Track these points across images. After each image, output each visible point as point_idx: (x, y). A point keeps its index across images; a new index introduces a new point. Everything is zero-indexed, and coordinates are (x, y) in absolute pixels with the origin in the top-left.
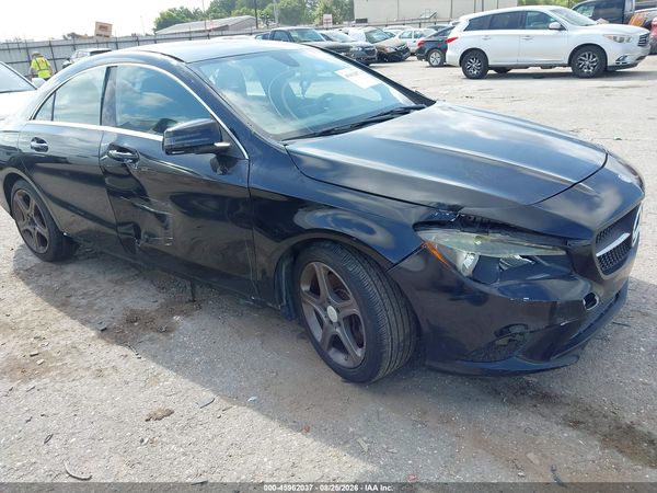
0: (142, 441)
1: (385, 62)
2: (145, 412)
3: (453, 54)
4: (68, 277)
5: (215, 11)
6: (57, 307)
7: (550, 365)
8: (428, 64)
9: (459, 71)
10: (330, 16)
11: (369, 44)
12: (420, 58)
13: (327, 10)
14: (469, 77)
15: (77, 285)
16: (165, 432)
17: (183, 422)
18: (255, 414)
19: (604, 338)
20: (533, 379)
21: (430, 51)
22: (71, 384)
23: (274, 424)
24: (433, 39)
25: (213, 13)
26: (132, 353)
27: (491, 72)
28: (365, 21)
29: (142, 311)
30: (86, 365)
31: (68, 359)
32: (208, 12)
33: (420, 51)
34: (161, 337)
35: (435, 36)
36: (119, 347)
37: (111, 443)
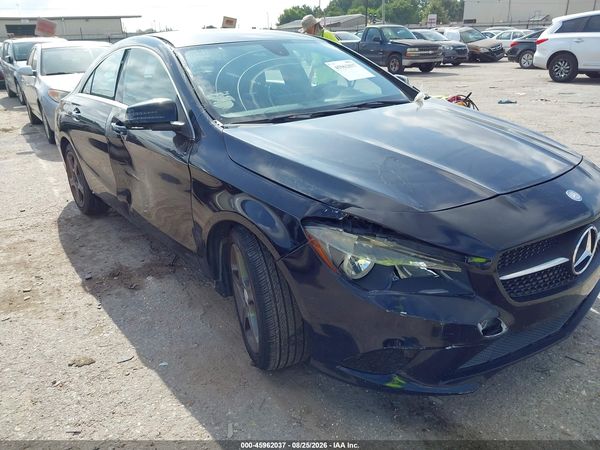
0: (54, 383)
1: (477, 62)
2: (73, 358)
3: (541, 55)
4: (90, 230)
5: (332, 10)
6: (67, 254)
7: (438, 389)
8: (518, 65)
9: (546, 74)
10: (435, 16)
11: (462, 44)
12: (511, 59)
13: (434, 10)
14: (556, 79)
15: (94, 238)
16: (76, 379)
17: (96, 373)
18: (158, 378)
19: (545, 371)
20: (437, 401)
21: (523, 53)
22: (36, 322)
23: (168, 392)
24: (527, 40)
25: (331, 10)
26: (96, 303)
27: (579, 76)
28: (474, 21)
29: (127, 268)
30: (57, 307)
31: (47, 300)
32: (326, 10)
33: (513, 51)
34: (128, 293)
35: (530, 37)
36: (91, 296)
37: (32, 379)
